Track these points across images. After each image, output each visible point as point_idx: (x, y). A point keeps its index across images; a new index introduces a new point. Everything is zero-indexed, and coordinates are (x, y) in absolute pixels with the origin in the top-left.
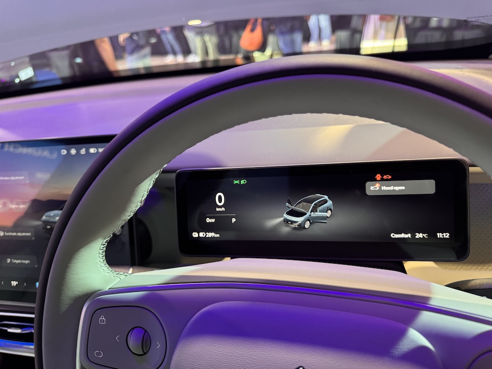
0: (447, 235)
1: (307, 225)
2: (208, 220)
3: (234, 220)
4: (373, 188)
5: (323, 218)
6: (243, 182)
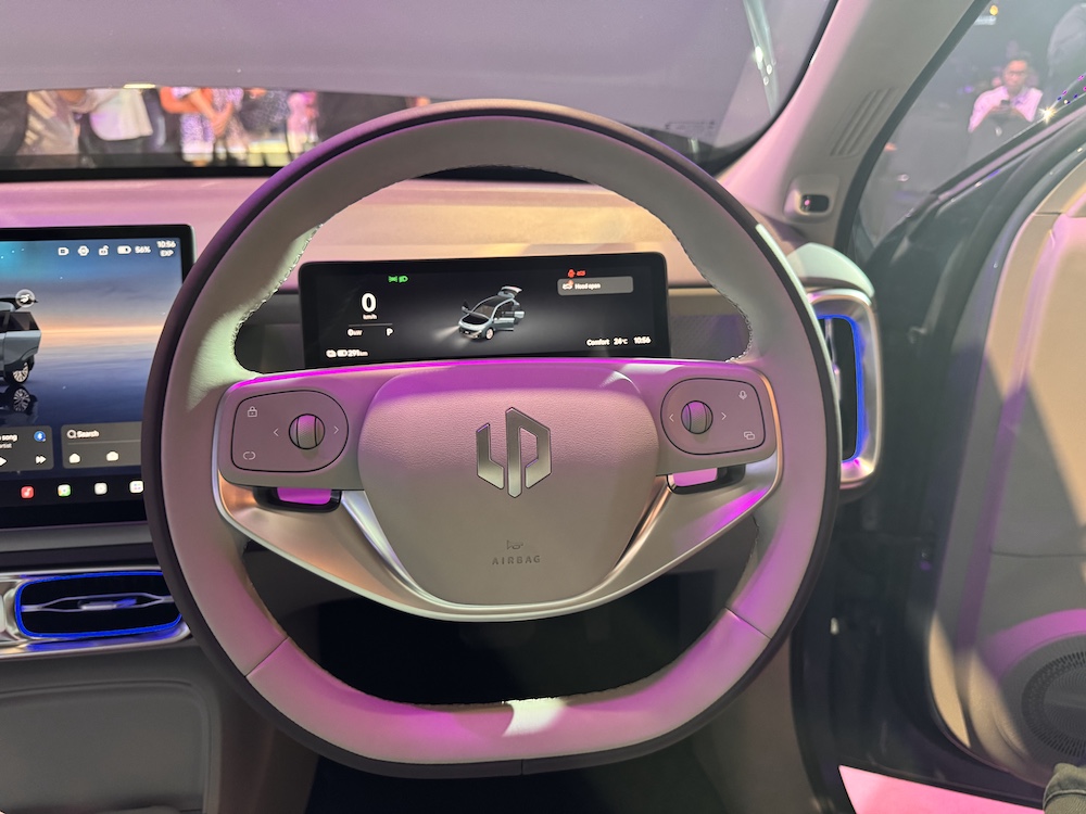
1: (490, 334)
2: (351, 332)
3: (389, 331)
4: (566, 286)
5: (509, 325)
6: (403, 279)
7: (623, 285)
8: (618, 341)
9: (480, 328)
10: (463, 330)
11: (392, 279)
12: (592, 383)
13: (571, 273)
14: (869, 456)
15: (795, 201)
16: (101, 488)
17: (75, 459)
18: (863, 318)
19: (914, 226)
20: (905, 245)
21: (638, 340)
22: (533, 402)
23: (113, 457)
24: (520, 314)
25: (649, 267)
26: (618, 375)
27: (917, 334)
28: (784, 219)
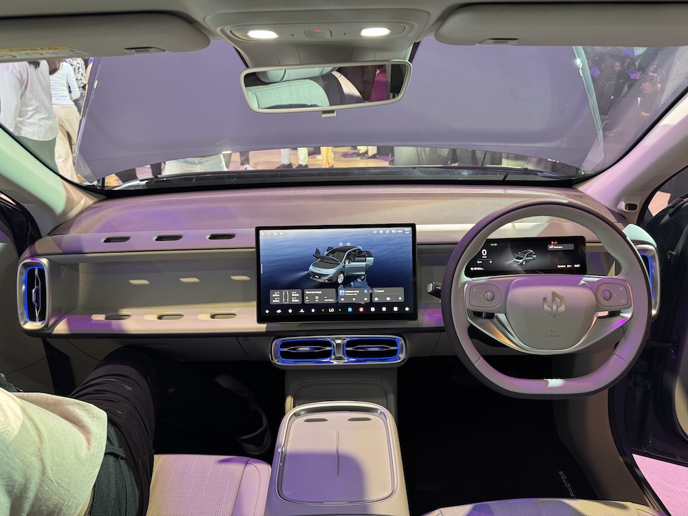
0: (578, 266)
1: (524, 263)
2: (478, 262)
3: (491, 262)
4: (551, 247)
5: (531, 260)
6: (495, 245)
7: (571, 247)
8: (568, 266)
9: (521, 261)
10: (515, 261)
11: (492, 245)
12: (576, 284)
13: (552, 243)
14: (655, 308)
15: (622, 206)
16: (384, 309)
17: (376, 299)
18: (653, 257)
19: (672, 210)
20: (667, 217)
21: (575, 266)
22: (559, 290)
23: (388, 299)
24: (535, 256)
25: (579, 241)
26: (582, 282)
27: (671, 254)
28: (616, 211)
